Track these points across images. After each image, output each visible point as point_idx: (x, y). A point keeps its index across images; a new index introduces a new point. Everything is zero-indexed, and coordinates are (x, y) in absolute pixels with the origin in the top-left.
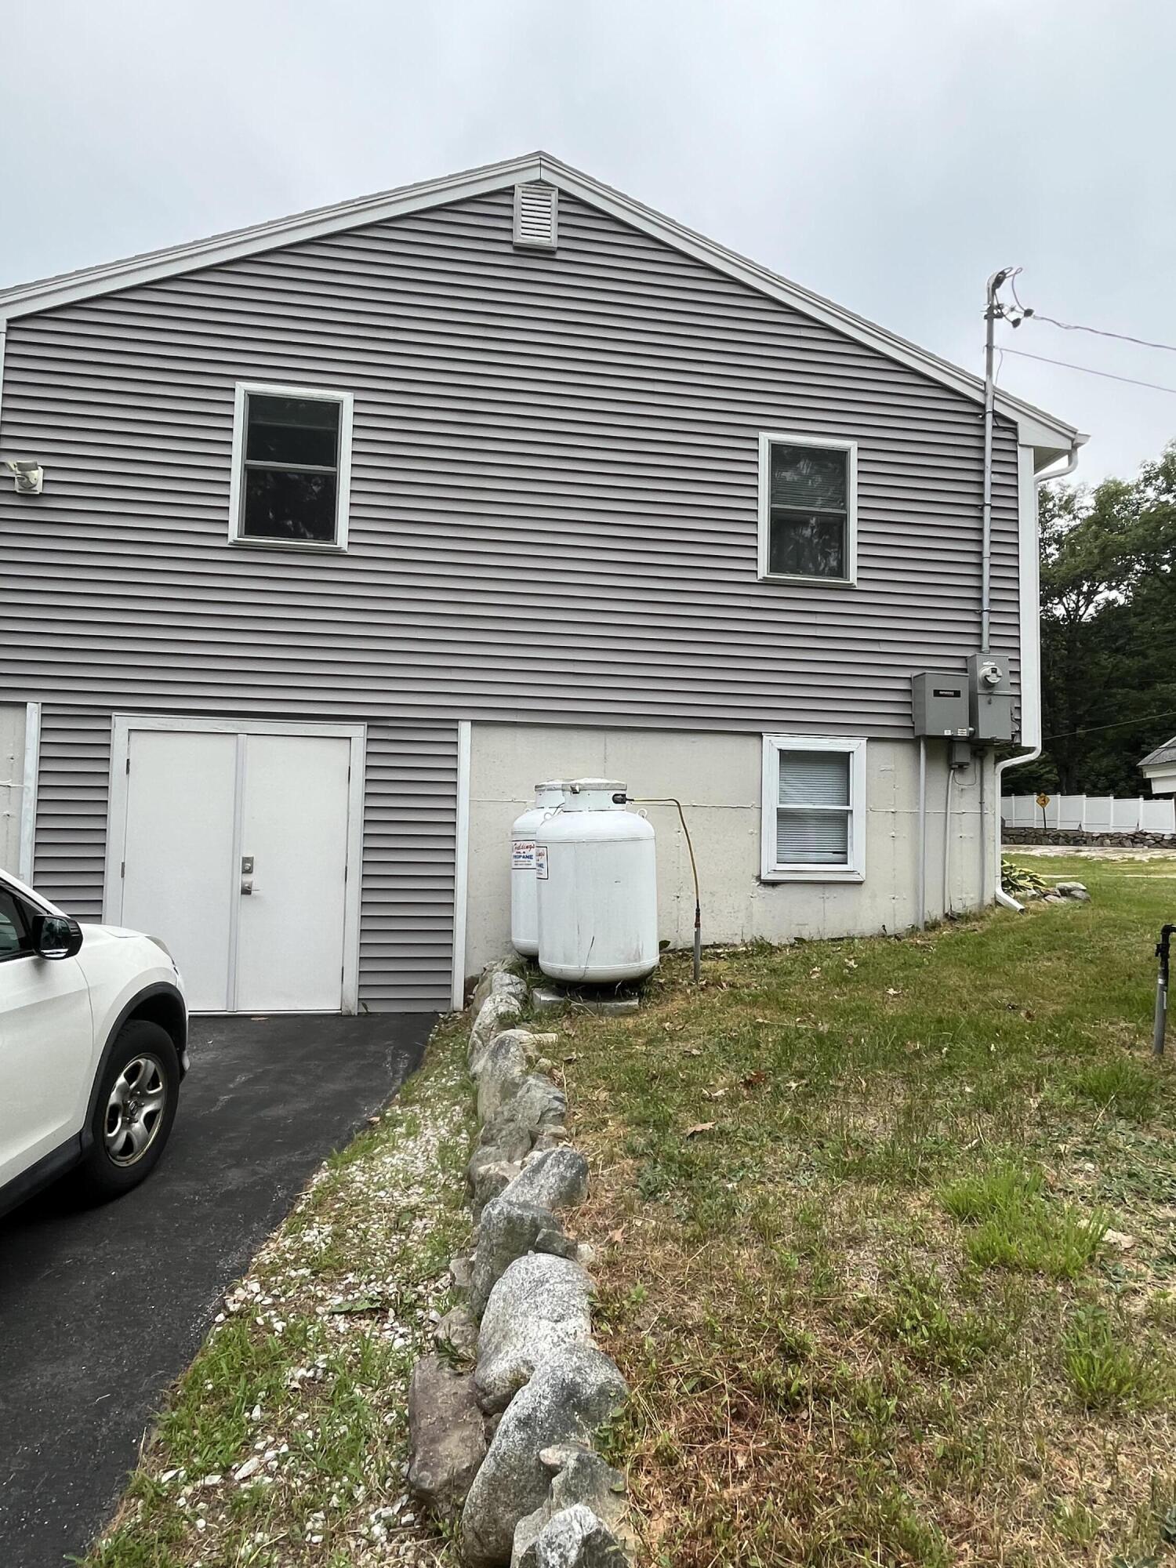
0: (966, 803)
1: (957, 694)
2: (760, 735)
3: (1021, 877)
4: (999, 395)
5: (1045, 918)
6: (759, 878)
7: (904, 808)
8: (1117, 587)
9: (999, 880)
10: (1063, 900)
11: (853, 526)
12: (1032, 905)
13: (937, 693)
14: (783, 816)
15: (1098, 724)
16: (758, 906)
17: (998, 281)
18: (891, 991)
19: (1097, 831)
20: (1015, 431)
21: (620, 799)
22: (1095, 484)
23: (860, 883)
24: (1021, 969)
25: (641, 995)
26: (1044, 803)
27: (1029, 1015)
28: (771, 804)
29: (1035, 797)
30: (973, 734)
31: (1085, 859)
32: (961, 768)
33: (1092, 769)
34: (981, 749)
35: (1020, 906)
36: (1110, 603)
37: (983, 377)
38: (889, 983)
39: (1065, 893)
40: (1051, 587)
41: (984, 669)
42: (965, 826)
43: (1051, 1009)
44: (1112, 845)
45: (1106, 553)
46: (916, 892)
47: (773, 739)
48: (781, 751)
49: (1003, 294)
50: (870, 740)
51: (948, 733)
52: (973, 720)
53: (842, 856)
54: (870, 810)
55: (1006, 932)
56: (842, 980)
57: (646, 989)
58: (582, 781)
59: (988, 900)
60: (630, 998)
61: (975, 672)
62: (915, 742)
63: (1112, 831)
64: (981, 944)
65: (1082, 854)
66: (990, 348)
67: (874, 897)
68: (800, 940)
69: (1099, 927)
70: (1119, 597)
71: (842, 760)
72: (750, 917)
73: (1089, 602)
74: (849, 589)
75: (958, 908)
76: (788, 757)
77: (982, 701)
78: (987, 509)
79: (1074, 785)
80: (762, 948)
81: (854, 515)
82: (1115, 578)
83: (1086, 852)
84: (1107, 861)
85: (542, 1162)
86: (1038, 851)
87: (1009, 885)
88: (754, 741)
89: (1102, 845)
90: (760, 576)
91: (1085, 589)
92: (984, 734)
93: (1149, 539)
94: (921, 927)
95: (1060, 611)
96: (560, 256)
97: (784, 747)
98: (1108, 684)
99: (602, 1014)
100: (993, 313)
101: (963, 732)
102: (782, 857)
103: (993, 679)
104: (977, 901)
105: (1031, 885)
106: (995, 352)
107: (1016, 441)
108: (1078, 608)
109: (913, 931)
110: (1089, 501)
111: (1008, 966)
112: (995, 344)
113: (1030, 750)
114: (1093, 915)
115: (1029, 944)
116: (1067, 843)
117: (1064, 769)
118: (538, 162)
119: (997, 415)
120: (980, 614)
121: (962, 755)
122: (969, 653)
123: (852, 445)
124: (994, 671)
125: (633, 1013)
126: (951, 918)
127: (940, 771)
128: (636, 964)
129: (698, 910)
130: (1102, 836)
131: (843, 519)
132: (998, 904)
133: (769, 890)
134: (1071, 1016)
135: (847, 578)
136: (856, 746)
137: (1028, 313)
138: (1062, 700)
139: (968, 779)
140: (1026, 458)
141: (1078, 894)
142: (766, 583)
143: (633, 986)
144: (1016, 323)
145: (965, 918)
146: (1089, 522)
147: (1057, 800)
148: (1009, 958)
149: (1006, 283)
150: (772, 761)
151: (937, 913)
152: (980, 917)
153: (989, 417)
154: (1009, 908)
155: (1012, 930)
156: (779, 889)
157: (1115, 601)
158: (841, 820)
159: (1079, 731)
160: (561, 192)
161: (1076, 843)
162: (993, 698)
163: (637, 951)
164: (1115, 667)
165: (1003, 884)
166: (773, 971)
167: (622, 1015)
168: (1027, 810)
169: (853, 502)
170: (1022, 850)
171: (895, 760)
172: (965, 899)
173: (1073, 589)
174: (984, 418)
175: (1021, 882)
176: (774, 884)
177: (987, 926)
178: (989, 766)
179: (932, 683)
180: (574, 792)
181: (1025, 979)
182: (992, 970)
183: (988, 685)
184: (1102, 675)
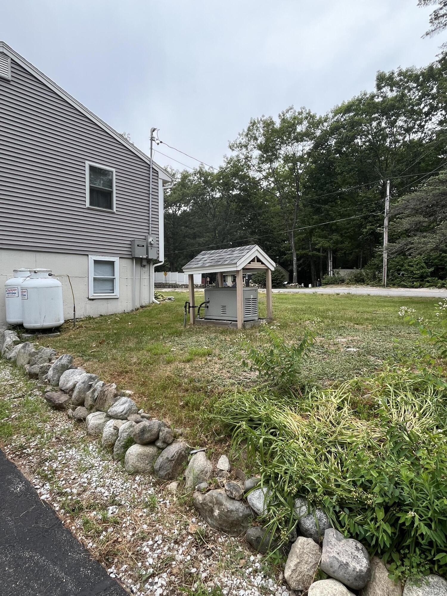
0: (145, 276)
1: (143, 246)
2: (88, 255)
3: (159, 296)
4: (153, 163)
5: (165, 305)
6: (88, 298)
7: (129, 277)
8: (187, 206)
9: (154, 296)
10: (169, 301)
11: (114, 195)
12: (162, 302)
13: (138, 246)
14: (95, 279)
15: (181, 250)
16: (88, 306)
17: (154, 131)
18: (130, 323)
19: (180, 284)
20: (158, 174)
21: (50, 275)
22: (181, 171)
23: (118, 298)
24: (159, 316)
25: (60, 332)
26: (166, 275)
27: (161, 324)
28: (92, 276)
29: (163, 273)
30: (147, 257)
31: (177, 292)
32: (144, 266)
33: (180, 264)
34: (149, 261)
35: (159, 303)
36: (185, 211)
37: (150, 157)
38: (128, 322)
39: (169, 299)
40: (168, 203)
41: (150, 240)
42: (145, 282)
43: (165, 323)
44: (185, 288)
45: (184, 195)
46: (133, 301)
47: (92, 257)
48: (94, 260)
49: (155, 134)
50: (120, 258)
51: (141, 257)
52: (147, 254)
53: (113, 291)
54: (120, 278)
55: (155, 309)
56: (116, 322)
57: (61, 330)
58: (38, 269)
59: (151, 302)
60: (57, 332)
61: (148, 241)
62: (132, 259)
63: (185, 283)
64: (150, 312)
65: (176, 291)
66: (151, 149)
67: (121, 302)
68: (101, 315)
69: (176, 306)
70: (187, 209)
71: (112, 263)
72: (86, 310)
73: (179, 209)
74: (113, 213)
75: (144, 304)
76: (96, 262)
77: (149, 248)
78: (151, 195)
79: (175, 269)
80: (90, 318)
81: (115, 191)
82: (187, 204)
83: (177, 290)
84: (183, 292)
85: (62, 357)
86: (164, 290)
87: (156, 298)
88: (86, 257)
89: (182, 288)
90: (87, 206)
91: (178, 205)
92: (150, 258)
93: (195, 193)
94: (134, 309)
95: (171, 211)
96: (12, 83)
97: (95, 259)
98: (185, 237)
99: (49, 337)
100: (152, 139)
101: (145, 257)
102: (95, 291)
103: (152, 243)
104: (148, 302)
105: (161, 298)
106: (153, 150)
107: (158, 177)
108: (176, 211)
109: (132, 310)
110: (179, 176)
111: (156, 316)
112: (153, 148)
113: (161, 262)
114: (175, 304)
115: (161, 311)
116: (172, 288)
117: (172, 264)
118: (2, 45)
119: (153, 168)
120: (149, 224)
121: (144, 263)
122: (146, 235)
123: (114, 170)
124: (153, 240)
125: (59, 336)
126: (142, 307)
127: (139, 268)
128: (58, 322)
129: (74, 307)
130: (182, 285)
131: (112, 192)
132: (153, 302)
133: (91, 302)
134: (169, 324)
135: (113, 210)
136: (116, 259)
137: (161, 142)
138: (171, 241)
139: (146, 269)
140: (160, 182)
141: (172, 299)
142: (88, 209)
143: (57, 329)
144: (158, 144)
145: (145, 307)
146: (179, 184)
147: (170, 274)
148: (157, 314)
149: (156, 131)
150: (92, 264)
151: (138, 306)
152: (149, 306)
153: (151, 169)
154: (156, 303)
155: (157, 308)
156: (94, 301)
157: (186, 210)
158: (112, 280)
159: (176, 252)
160: (12, 59)
161: (175, 287)
162: (153, 248)
163: (59, 319)
164: (186, 232)
165: (155, 298)
166: (96, 323)
167: (55, 337)
168: (161, 277)
169: (114, 188)
170: (159, 290)
171: (127, 263)
172: (145, 302)
173: (175, 204)
174: (150, 169)
175: (159, 297)
176: (93, 300)
177: (151, 308)
178: (151, 266)
179: (137, 243)
180: (35, 272)
181: (160, 319)
182: (152, 317)
183: (151, 244)
184: (182, 234)
